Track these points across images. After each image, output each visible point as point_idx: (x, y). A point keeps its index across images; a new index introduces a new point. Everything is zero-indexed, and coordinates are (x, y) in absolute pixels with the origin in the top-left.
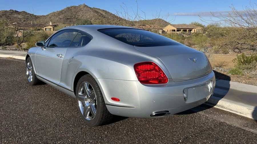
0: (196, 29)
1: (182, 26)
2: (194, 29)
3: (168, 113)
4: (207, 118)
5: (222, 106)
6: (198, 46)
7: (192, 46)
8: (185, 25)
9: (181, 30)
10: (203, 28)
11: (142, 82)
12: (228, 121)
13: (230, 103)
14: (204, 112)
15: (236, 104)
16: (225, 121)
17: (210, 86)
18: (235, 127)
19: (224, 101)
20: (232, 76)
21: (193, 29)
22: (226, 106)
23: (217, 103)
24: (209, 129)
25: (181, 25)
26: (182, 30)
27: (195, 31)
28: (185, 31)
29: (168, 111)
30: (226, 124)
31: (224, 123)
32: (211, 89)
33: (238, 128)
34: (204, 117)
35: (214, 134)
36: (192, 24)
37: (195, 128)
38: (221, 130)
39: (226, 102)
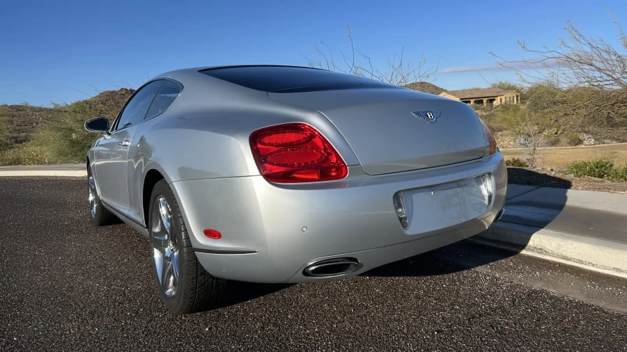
0: (503, 98)
1: (471, 94)
2: (499, 98)
3: (356, 265)
4: (494, 282)
5: (540, 249)
6: (509, 132)
7: (496, 133)
8: (478, 90)
9: (469, 102)
10: (518, 94)
11: (271, 178)
12: (555, 288)
13: (560, 240)
14: (491, 266)
15: (577, 240)
16: (544, 288)
17: (487, 187)
18: (571, 301)
19: (545, 236)
20: (578, 179)
21: (497, 96)
22: (551, 249)
23: (528, 242)
24: (494, 310)
25: (470, 91)
26: (472, 101)
27: (501, 101)
28: (480, 102)
29: (355, 260)
30: (548, 294)
31: (542, 291)
32: (490, 197)
33: (580, 305)
34: (488, 278)
35: (507, 324)
36: (494, 86)
37: (456, 309)
38: (529, 314)
39: (551, 238)
